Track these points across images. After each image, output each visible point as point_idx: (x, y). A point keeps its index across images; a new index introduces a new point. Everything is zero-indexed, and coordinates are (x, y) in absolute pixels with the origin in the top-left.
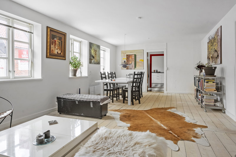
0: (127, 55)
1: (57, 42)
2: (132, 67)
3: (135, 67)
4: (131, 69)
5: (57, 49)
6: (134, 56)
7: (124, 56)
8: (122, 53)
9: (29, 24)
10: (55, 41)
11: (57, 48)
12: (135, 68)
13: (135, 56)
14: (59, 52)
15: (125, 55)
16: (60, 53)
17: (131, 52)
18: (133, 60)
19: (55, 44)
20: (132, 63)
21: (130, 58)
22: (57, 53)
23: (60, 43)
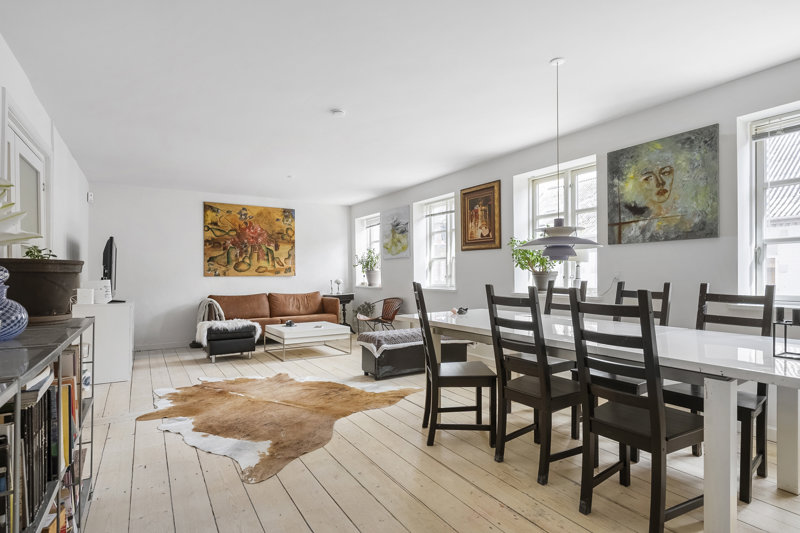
1: (480, 213)
5: (481, 228)
9: (443, 200)
10: (477, 212)
11: (480, 225)
14: (486, 232)
16: (488, 235)
19: (477, 217)
22: (482, 235)
23: (485, 211)
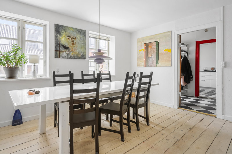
0: (145, 44)
2: (153, 62)
3: (157, 62)
4: (151, 66)
6: (155, 44)
7: (141, 45)
8: (138, 42)
12: (157, 65)
13: (157, 43)
15: (143, 44)
17: (150, 39)
18: (154, 51)
20: (152, 57)
21: (149, 48)
